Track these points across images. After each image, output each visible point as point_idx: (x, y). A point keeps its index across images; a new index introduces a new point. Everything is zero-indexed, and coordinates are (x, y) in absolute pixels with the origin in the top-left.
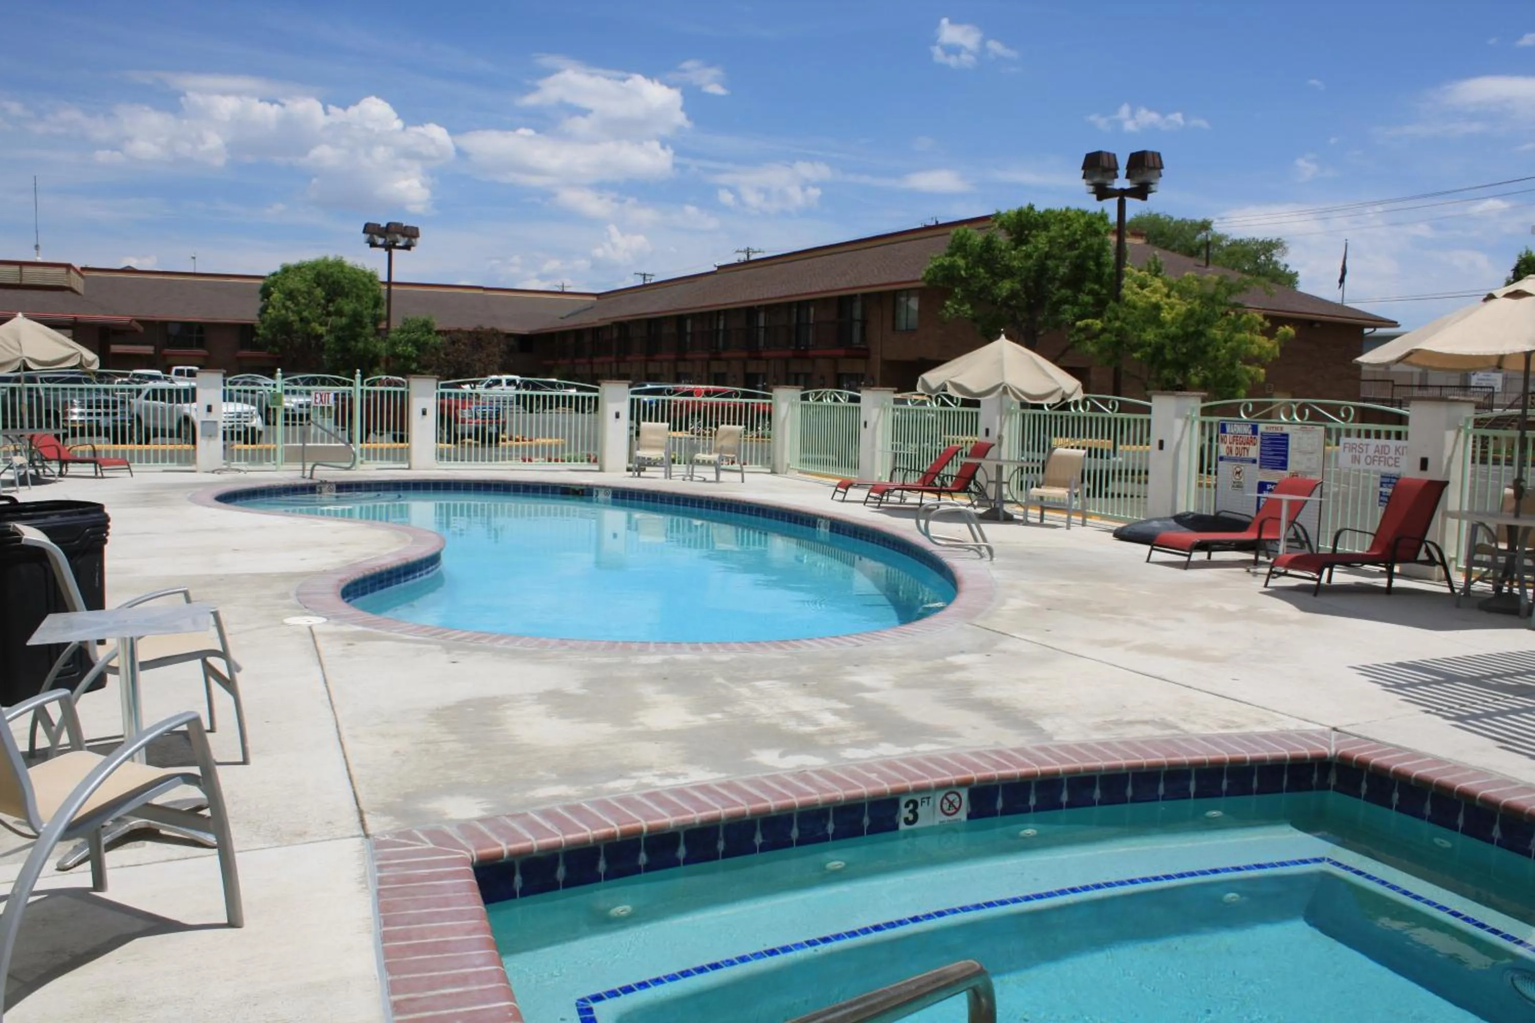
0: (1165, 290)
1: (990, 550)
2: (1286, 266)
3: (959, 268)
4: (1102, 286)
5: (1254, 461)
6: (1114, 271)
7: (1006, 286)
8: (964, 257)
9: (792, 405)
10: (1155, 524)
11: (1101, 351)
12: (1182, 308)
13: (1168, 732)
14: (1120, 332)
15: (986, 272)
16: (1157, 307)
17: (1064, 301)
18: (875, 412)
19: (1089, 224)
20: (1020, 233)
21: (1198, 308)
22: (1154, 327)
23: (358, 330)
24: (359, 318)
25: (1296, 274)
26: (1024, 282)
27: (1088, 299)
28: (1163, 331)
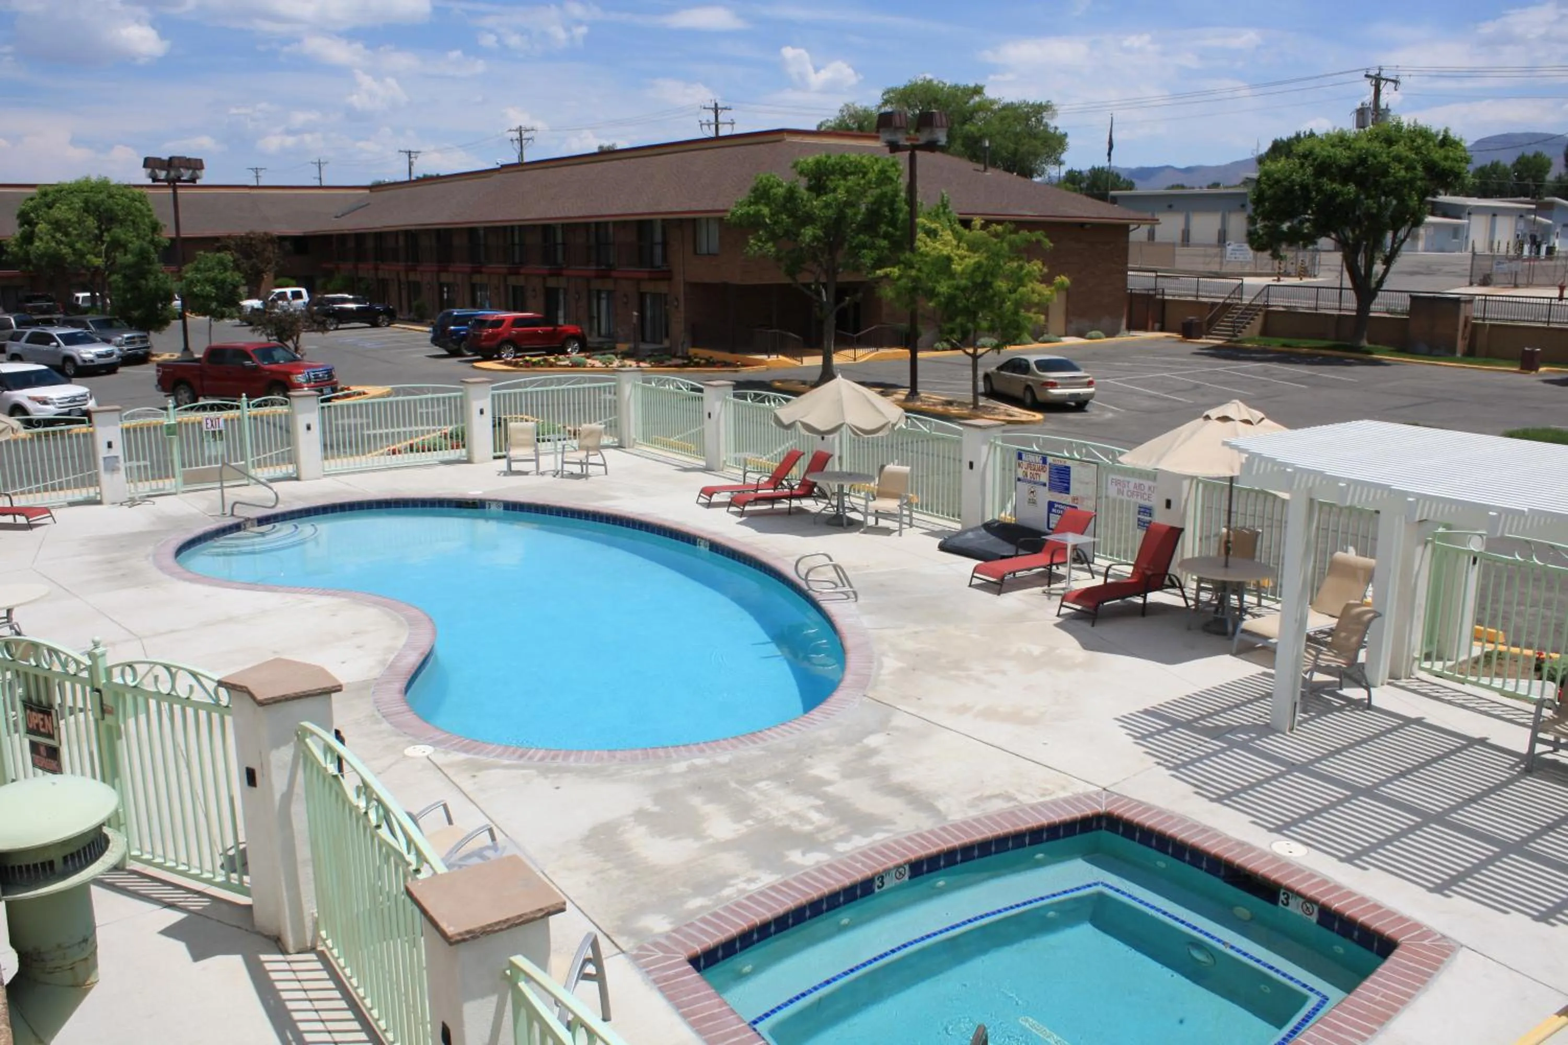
0: (955, 242)
1: (855, 593)
2: (1056, 128)
3: (764, 216)
4: (896, 229)
5: (1044, 485)
6: (908, 217)
7: (808, 233)
8: (766, 205)
9: (635, 386)
10: (970, 535)
11: (899, 294)
12: (973, 259)
13: (1012, 804)
14: (916, 280)
15: (789, 217)
16: (949, 259)
17: (863, 246)
18: (718, 405)
19: (883, 171)
20: (819, 180)
21: (985, 262)
22: (946, 277)
23: (146, 267)
24: (145, 255)
25: (1066, 135)
26: (825, 228)
27: (884, 243)
28: (955, 282)
